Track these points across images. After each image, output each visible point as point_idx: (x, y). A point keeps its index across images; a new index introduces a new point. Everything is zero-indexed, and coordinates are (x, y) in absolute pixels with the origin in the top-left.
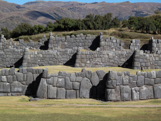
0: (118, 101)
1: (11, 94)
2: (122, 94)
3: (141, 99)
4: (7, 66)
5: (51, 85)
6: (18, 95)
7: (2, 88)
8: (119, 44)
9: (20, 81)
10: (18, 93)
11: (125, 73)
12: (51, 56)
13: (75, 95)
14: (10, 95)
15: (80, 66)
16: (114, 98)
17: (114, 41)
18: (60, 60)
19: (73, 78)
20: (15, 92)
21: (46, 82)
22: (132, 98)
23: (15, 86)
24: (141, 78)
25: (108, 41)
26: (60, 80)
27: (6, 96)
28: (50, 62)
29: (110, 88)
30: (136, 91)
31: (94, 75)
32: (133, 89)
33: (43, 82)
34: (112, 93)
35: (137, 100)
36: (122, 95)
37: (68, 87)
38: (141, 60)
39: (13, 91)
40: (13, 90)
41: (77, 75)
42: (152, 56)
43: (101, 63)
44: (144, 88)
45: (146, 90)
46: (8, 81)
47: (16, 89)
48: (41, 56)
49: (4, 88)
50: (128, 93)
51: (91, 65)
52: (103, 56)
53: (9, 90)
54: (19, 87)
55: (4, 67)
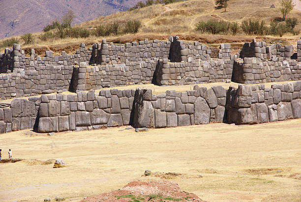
0: (255, 123)
1: (92, 126)
2: (259, 114)
3: (280, 119)
4: (43, 91)
5: (158, 110)
6: (102, 128)
7: (80, 119)
8: (205, 51)
9: (103, 109)
10: (101, 125)
11: (259, 87)
12: (117, 72)
13: (189, 121)
14: (91, 129)
15: (170, 84)
16: (250, 120)
17: (199, 47)
18: (130, 78)
19: (185, 98)
20: (97, 124)
21: (151, 105)
22: (269, 119)
23: (97, 116)
24: (278, 92)
25: (192, 47)
26: (170, 101)
27: (85, 130)
28: (117, 81)
29: (245, 107)
30: (273, 109)
31: (210, 93)
32: (270, 107)
33: (148, 106)
34: (248, 114)
35: (276, 120)
36: (259, 116)
37: (180, 111)
38: (254, 71)
39: (94, 123)
40: (95, 121)
41: (189, 94)
42: (267, 64)
43: (196, 79)
44: (282, 105)
45: (284, 108)
46: (88, 109)
47: (98, 121)
48: (104, 72)
49: (82, 120)
50: (266, 112)
51: (182, 82)
52: (196, 68)
53: (89, 122)
54: (102, 116)
55: (39, 94)
